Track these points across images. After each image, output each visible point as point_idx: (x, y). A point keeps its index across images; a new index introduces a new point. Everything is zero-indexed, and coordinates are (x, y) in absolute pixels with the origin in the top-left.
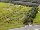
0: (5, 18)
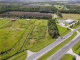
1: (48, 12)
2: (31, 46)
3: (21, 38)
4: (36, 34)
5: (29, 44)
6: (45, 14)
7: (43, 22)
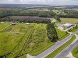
0: (27, 43)
1: (47, 17)
2: (30, 49)
3: (21, 41)
4: (35, 38)
5: (29, 47)
6: (44, 18)
7: (42, 26)
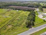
0: (7, 25)
7: (26, 13)
